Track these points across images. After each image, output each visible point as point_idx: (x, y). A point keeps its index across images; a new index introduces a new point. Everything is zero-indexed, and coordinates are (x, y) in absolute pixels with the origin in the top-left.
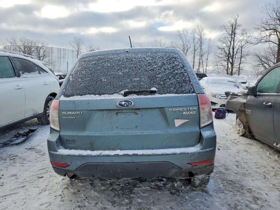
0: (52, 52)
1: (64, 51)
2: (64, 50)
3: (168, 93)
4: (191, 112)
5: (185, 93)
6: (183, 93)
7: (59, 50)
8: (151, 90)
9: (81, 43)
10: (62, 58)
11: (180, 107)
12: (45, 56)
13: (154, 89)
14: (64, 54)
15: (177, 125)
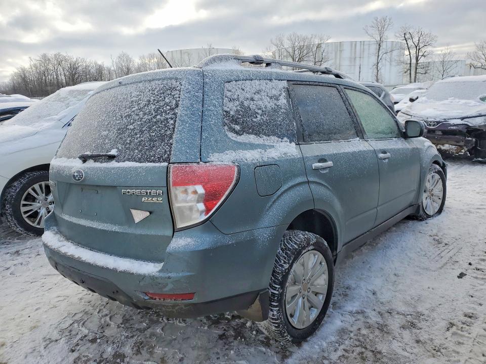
0: (341, 51)
1: (362, 46)
2: (362, 43)
3: (129, 160)
4: (153, 199)
5: (151, 162)
6: (149, 162)
7: (353, 45)
8: (109, 153)
9: (386, 27)
10: (358, 59)
11: (137, 187)
12: (323, 60)
13: (114, 152)
14: (362, 50)
15: (137, 220)
